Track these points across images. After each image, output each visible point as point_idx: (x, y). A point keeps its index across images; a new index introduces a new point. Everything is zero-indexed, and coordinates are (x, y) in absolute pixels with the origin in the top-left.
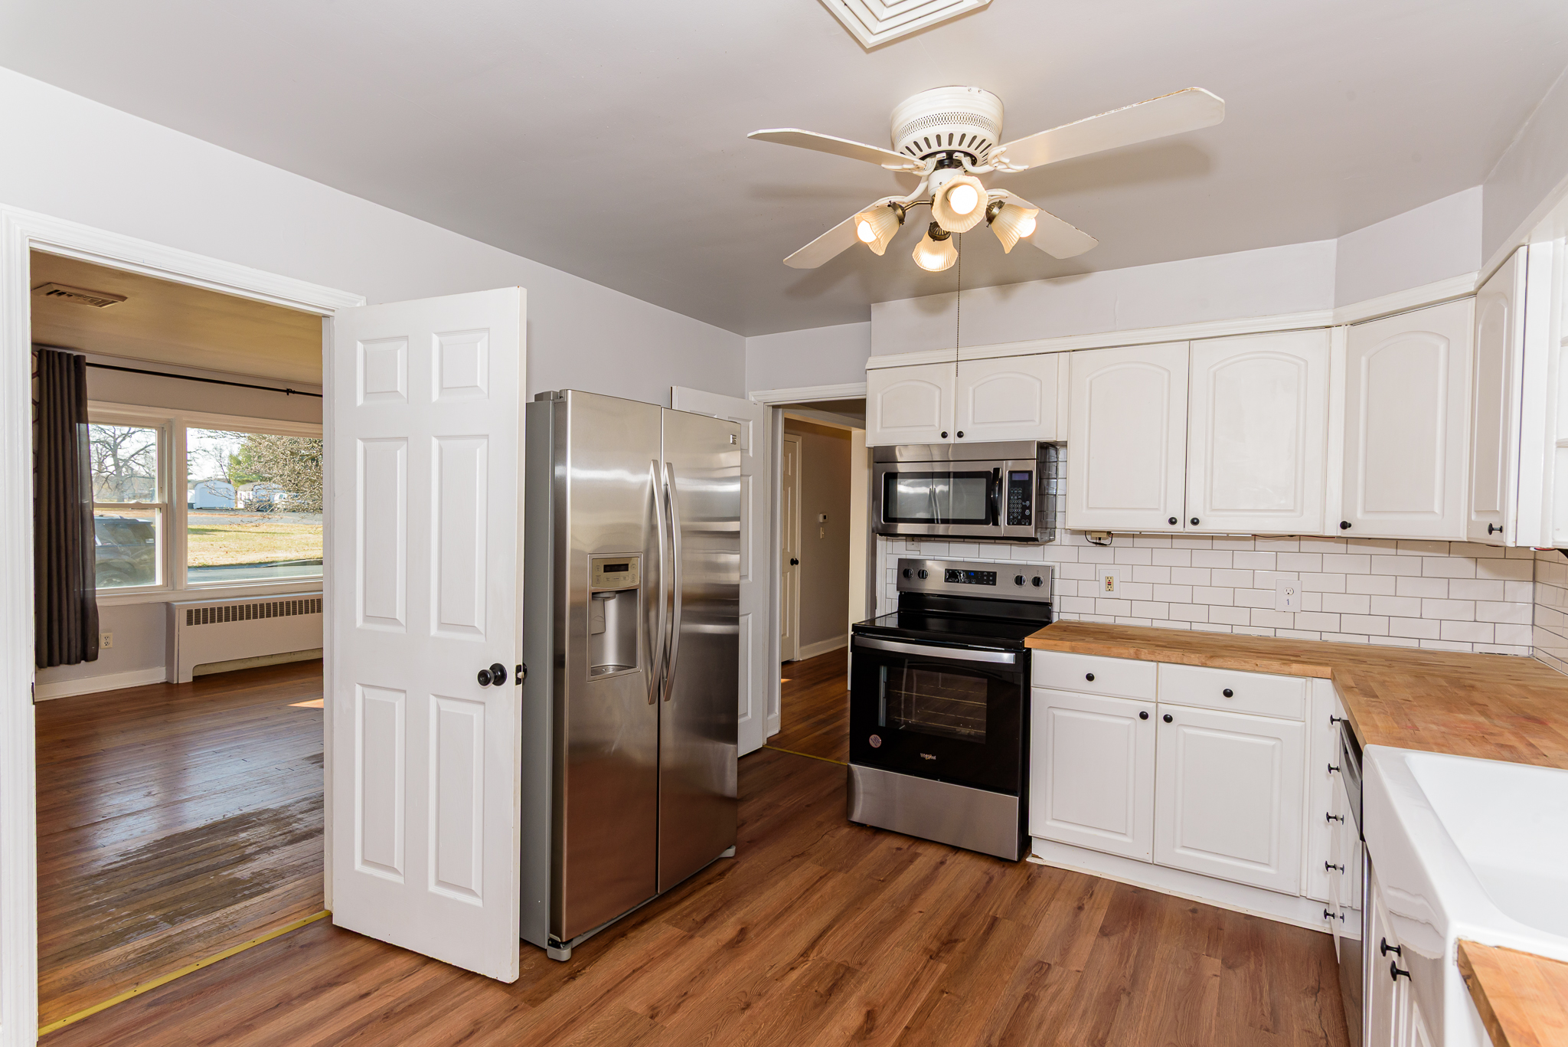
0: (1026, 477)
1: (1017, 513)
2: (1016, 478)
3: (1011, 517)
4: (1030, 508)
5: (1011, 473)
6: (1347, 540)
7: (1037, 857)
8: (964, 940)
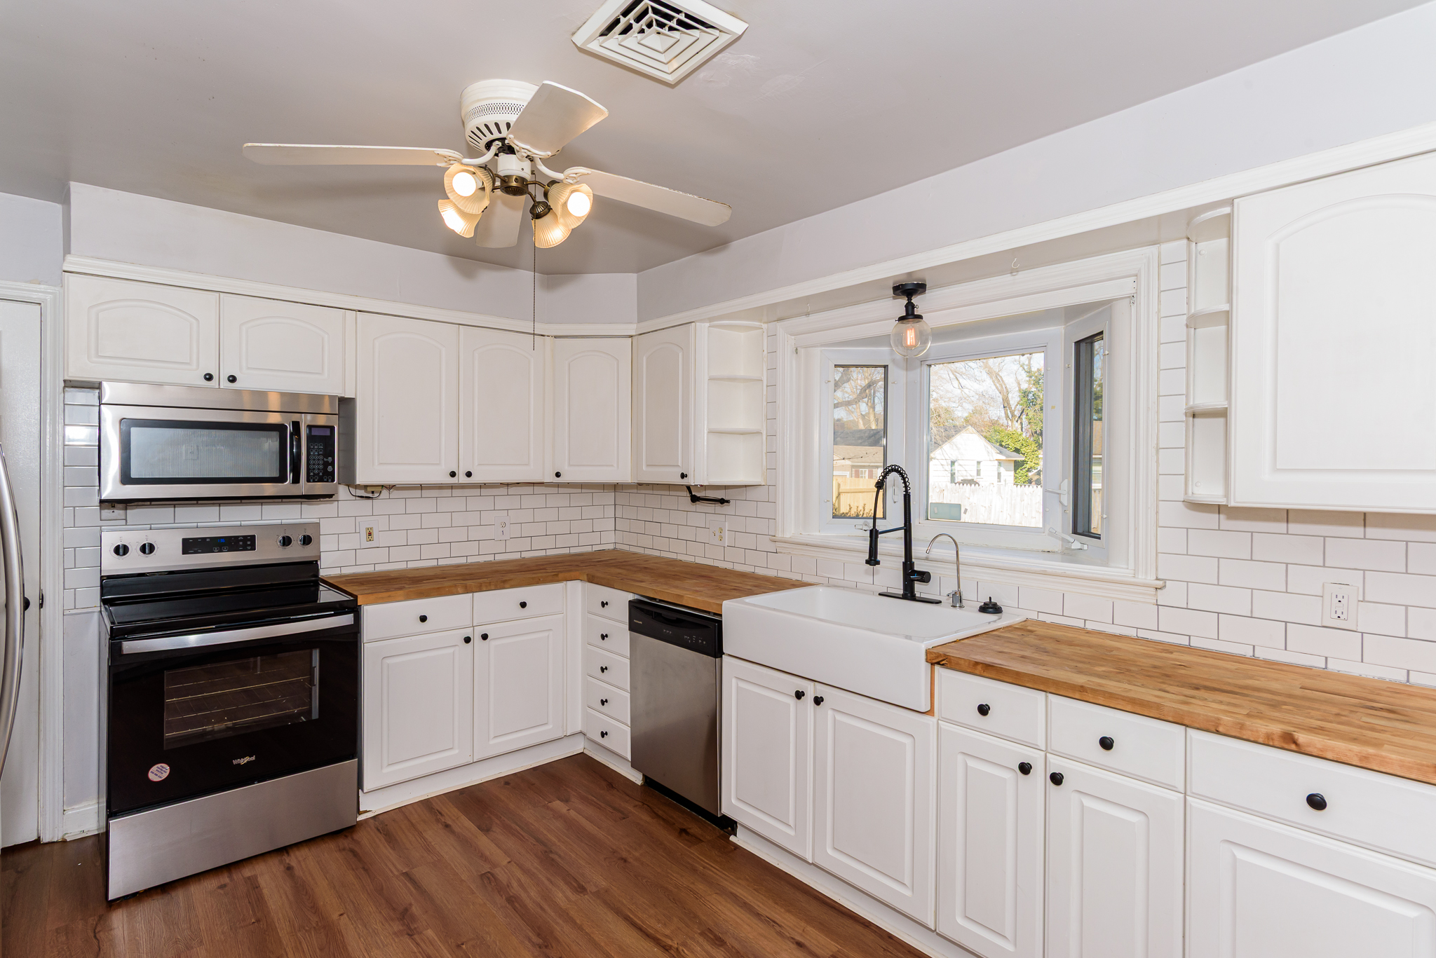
0: (328, 433)
1: (319, 469)
2: (315, 432)
3: (312, 474)
4: (333, 464)
5: (310, 427)
6: (558, 485)
7: (366, 812)
8: (411, 905)
